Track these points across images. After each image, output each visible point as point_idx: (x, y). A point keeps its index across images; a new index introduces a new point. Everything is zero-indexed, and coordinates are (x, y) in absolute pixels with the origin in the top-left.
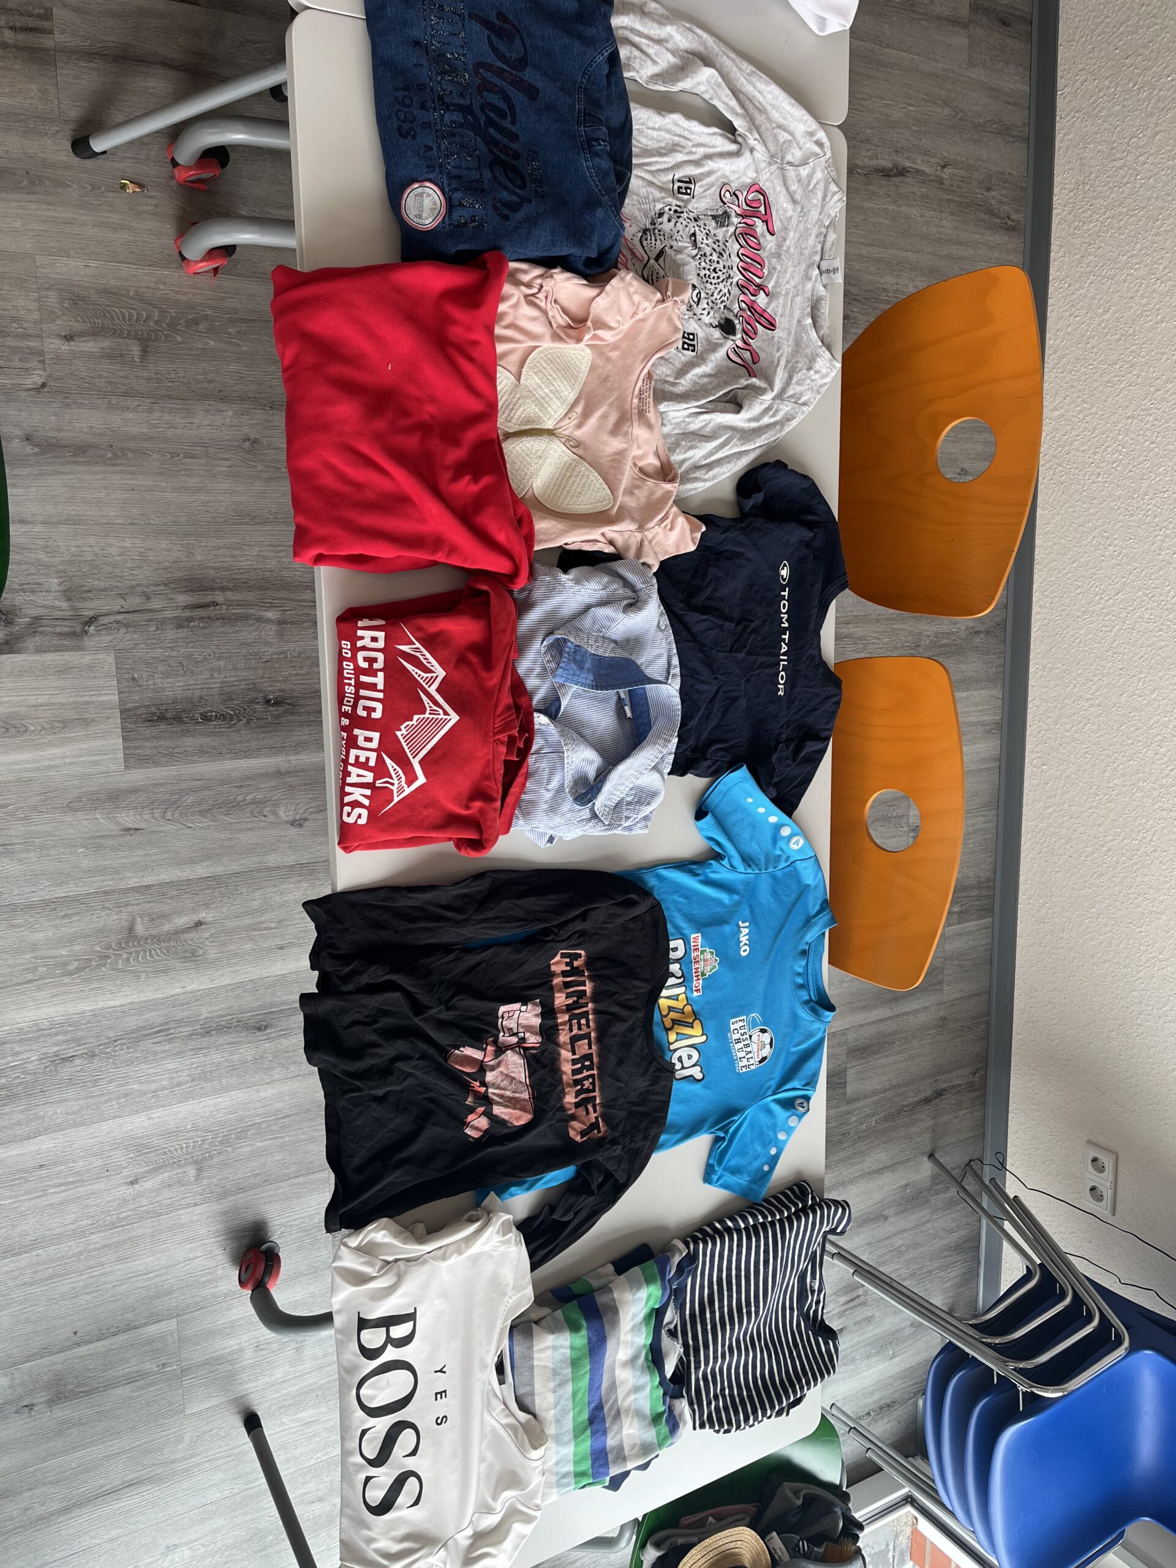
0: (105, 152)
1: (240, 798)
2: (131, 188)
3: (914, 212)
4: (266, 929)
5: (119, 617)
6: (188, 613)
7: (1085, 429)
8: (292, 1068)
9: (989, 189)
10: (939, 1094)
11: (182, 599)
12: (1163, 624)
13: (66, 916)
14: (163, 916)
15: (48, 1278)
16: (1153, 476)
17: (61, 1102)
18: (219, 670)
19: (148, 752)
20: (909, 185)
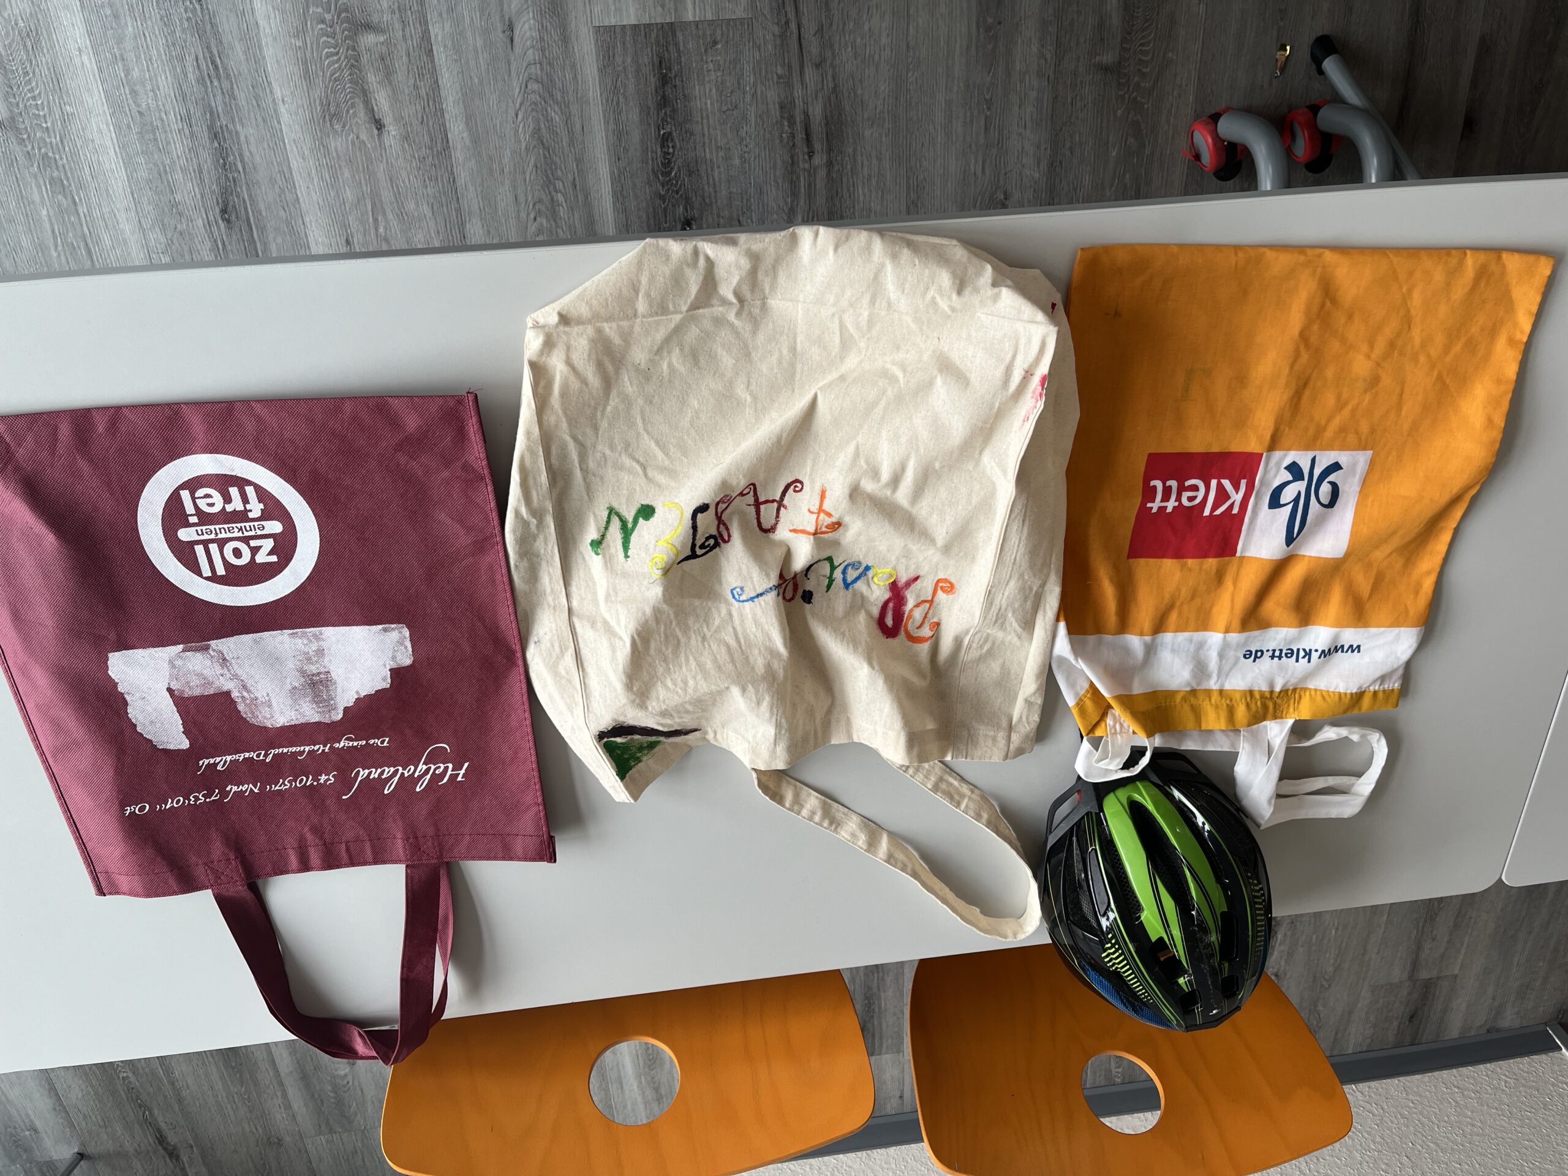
1: (559, 184)
4: (376, 220)
5: (793, 26)
6: (799, 118)
10: (173, 1154)
11: (817, 111)
14: (388, 74)
18: (727, 158)
19: (619, 60)
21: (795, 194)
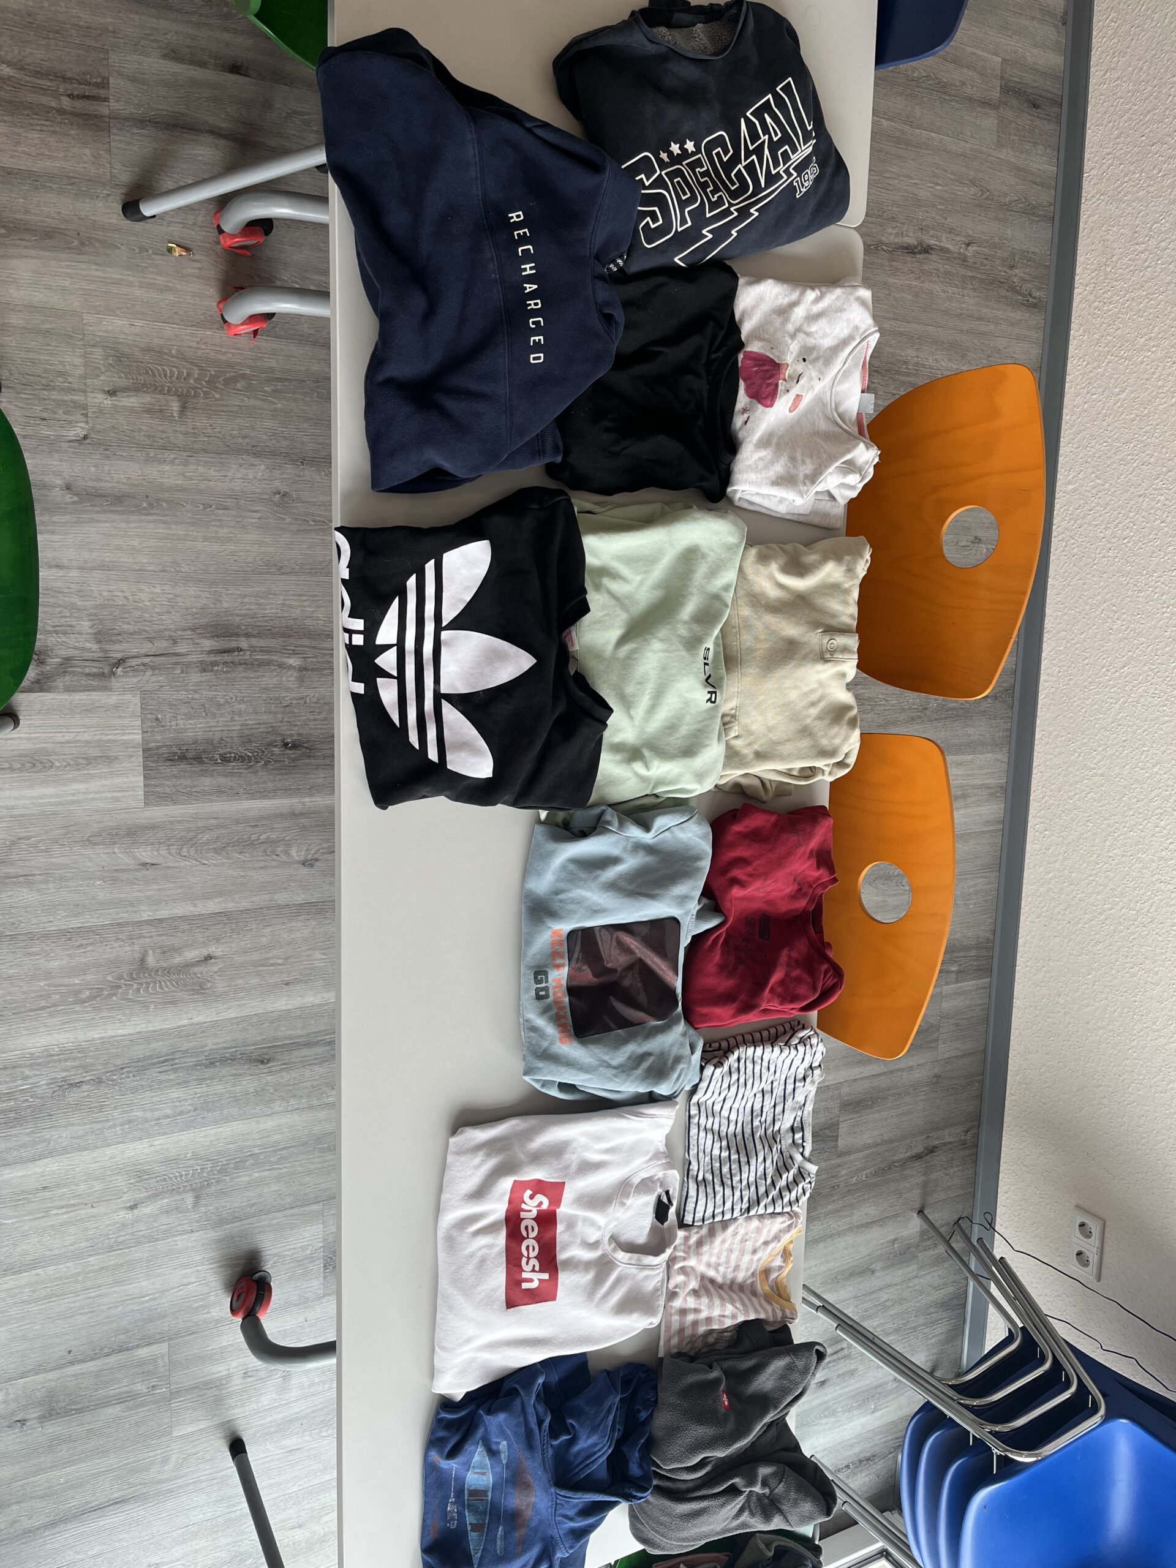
0: (154, 216)
1: (254, 837)
2: (178, 252)
3: (936, 288)
4: (272, 965)
5: (146, 660)
6: (212, 658)
7: (1098, 504)
8: (292, 1102)
9: (1012, 267)
10: (931, 1150)
11: (208, 644)
12: (1167, 700)
13: (81, 946)
14: (174, 949)
15: (45, 1298)
16: (1162, 554)
17: (66, 1126)
18: (240, 713)
19: (168, 790)
20: (934, 262)
21: (269, 663)
